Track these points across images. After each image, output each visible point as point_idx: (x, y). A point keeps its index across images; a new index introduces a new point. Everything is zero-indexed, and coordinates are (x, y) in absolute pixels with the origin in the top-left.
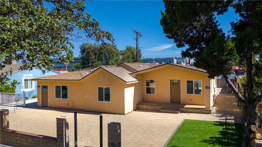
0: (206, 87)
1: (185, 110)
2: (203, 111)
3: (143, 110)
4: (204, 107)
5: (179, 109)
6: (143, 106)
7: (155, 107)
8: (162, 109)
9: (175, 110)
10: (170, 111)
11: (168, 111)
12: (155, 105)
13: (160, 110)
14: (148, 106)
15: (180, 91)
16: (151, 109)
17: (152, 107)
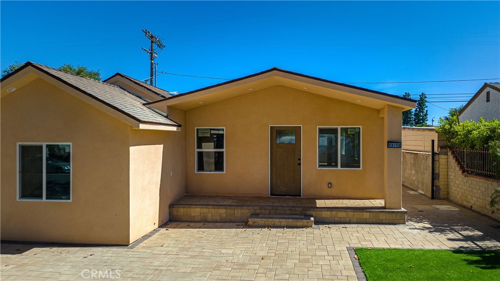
0: (388, 142)
1: (326, 214)
2: (382, 217)
3: (191, 222)
4: (380, 203)
5: (308, 213)
6: (192, 209)
7: (230, 211)
8: (255, 215)
9: (297, 216)
10: (284, 222)
11: (277, 221)
12: (231, 206)
13: (251, 221)
14: (207, 210)
15: (300, 159)
16: (218, 218)
17: (222, 211)
